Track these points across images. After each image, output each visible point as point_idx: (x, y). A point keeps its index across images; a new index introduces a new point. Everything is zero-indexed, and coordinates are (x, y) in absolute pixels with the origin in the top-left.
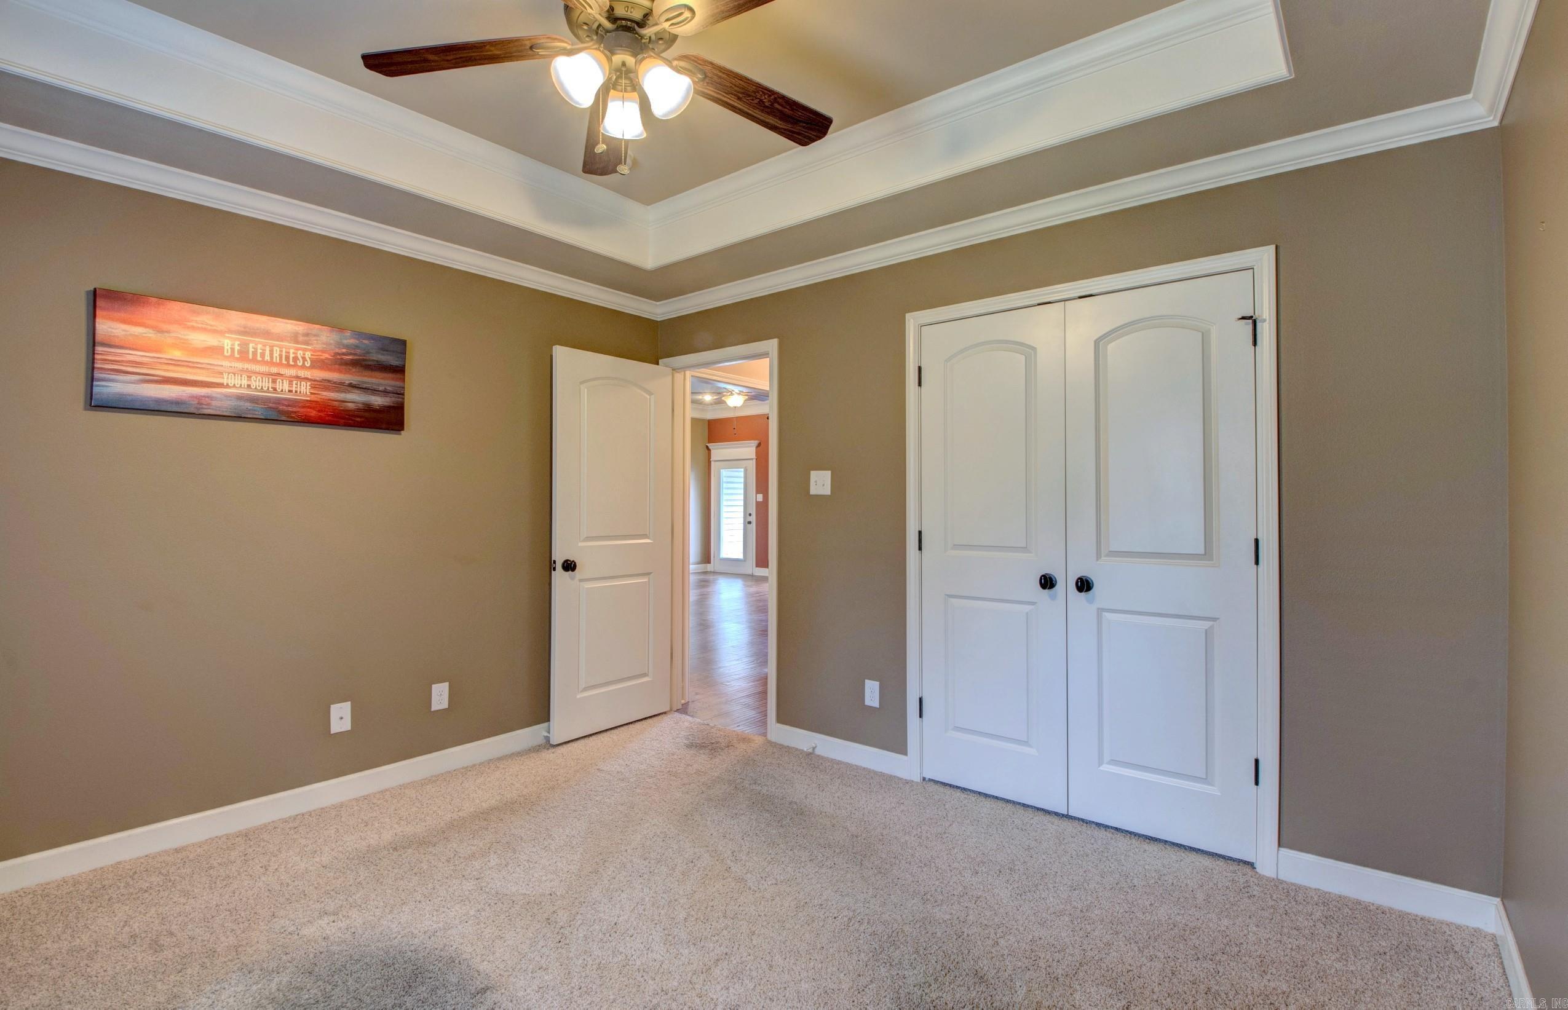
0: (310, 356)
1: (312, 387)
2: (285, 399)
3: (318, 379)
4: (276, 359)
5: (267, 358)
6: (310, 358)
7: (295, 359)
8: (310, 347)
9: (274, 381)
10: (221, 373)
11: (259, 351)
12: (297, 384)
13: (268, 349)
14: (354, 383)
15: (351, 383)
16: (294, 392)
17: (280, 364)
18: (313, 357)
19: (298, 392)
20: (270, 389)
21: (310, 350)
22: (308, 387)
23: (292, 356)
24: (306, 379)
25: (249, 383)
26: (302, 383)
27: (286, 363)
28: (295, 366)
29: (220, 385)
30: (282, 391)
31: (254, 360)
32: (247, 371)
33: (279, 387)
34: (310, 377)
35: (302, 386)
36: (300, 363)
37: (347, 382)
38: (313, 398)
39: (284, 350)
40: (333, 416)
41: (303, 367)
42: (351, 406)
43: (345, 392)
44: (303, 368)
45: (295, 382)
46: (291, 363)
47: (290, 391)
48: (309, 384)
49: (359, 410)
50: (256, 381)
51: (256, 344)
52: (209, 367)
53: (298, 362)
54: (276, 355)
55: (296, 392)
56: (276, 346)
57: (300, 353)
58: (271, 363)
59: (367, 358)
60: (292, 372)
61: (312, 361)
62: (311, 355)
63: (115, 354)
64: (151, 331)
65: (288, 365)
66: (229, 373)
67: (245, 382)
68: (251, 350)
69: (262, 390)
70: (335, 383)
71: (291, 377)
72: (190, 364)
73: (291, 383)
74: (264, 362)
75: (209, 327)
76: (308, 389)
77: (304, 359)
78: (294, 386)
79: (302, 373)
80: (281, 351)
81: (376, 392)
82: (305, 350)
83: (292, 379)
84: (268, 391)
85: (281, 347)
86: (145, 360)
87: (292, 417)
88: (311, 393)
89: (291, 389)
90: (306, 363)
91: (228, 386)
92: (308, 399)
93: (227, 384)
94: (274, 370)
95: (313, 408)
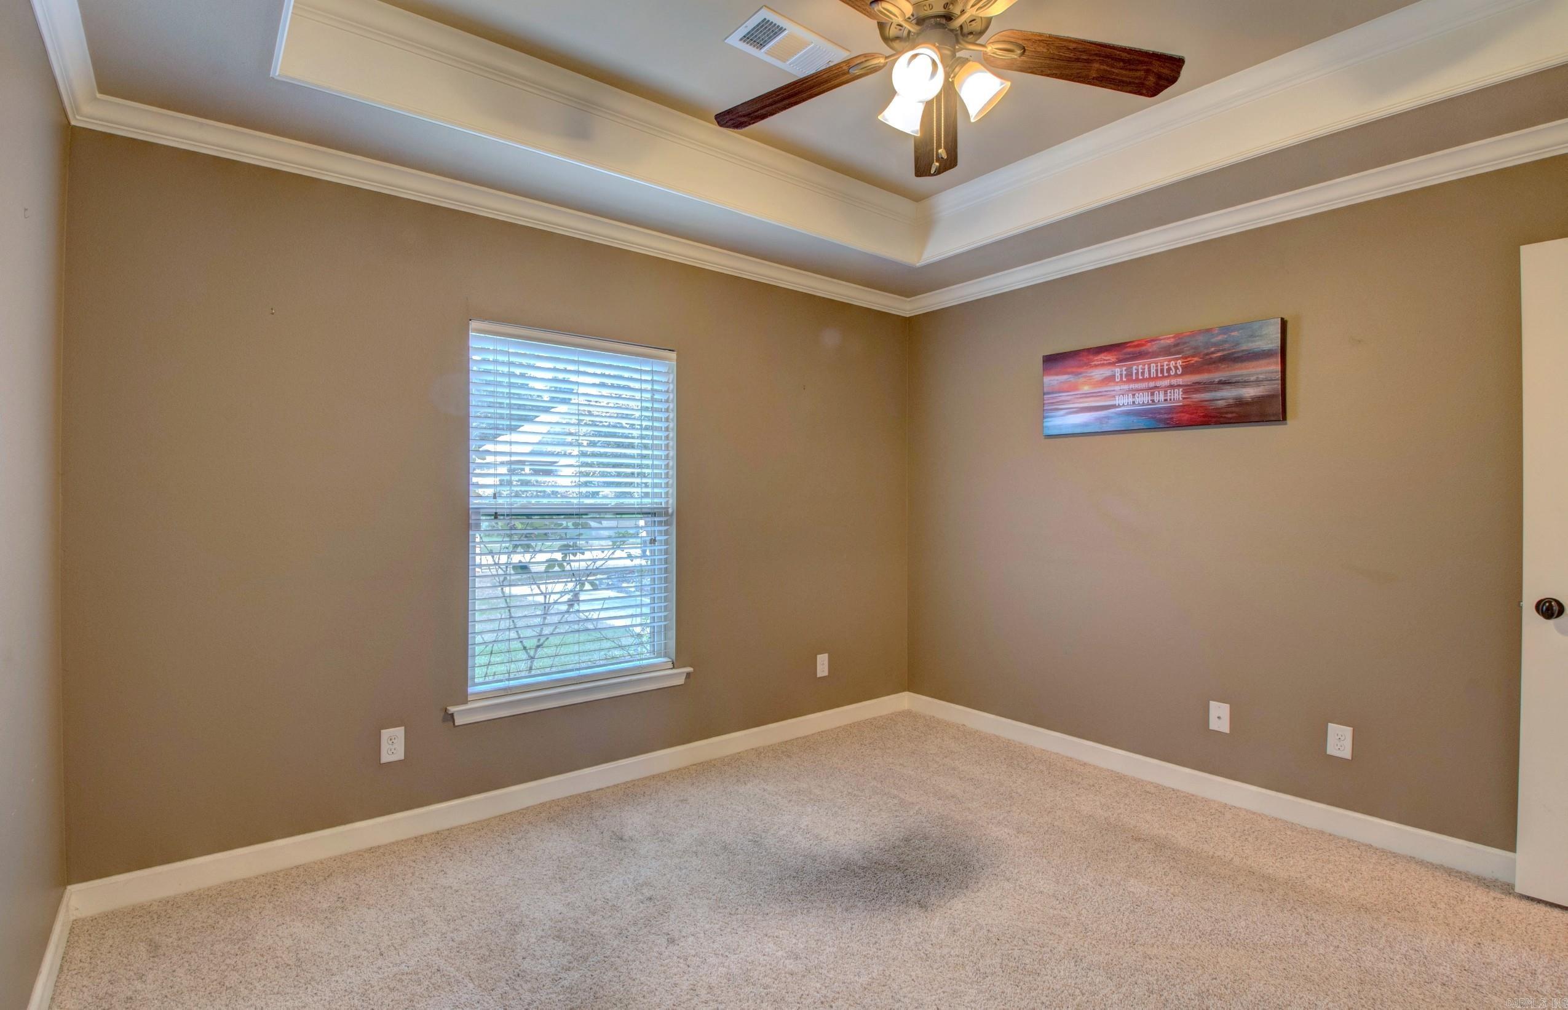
0: (1181, 364)
1: (1185, 392)
2: (1161, 408)
3: (1189, 383)
4: (1153, 375)
5: (1146, 375)
6: (1181, 366)
7: (1169, 370)
8: (1180, 356)
9: (1152, 394)
10: (1114, 396)
11: (1140, 371)
12: (1170, 393)
13: (1146, 367)
14: (1224, 379)
15: (1221, 380)
16: (1169, 400)
17: (1157, 378)
18: (1184, 364)
19: (1172, 400)
20: (1150, 402)
21: (1182, 358)
22: (1181, 393)
23: (1166, 367)
24: (1179, 386)
25: (1134, 400)
26: (1176, 390)
27: (1161, 375)
28: (1169, 376)
29: (1114, 406)
30: (1159, 401)
31: (1137, 380)
32: (1132, 390)
33: (1156, 399)
34: (1181, 383)
35: (1175, 394)
36: (1172, 373)
37: (1217, 380)
38: (1186, 402)
39: (1159, 364)
40: (1204, 416)
41: (1176, 375)
42: (1221, 403)
43: (1215, 391)
44: (1176, 377)
45: (1169, 391)
46: (1166, 374)
47: (1166, 400)
48: (1181, 390)
49: (1229, 406)
50: (1138, 397)
51: (1138, 366)
52: (1105, 393)
53: (1171, 372)
54: (1153, 370)
55: (1171, 400)
56: (1152, 363)
57: (1172, 363)
58: (1150, 379)
59: (1236, 350)
60: (1166, 382)
61: (1184, 368)
62: (1182, 362)
63: (1053, 398)
64: (1070, 376)
65: (1164, 377)
66: (1119, 395)
67: (1131, 400)
68: (1134, 371)
69: (1143, 404)
70: (1205, 384)
71: (1166, 387)
72: (1094, 395)
73: (1166, 394)
74: (1144, 380)
75: (1105, 362)
76: (1180, 395)
77: (1176, 368)
78: (1169, 394)
79: (1174, 382)
80: (1157, 366)
81: (1246, 384)
82: (1177, 359)
83: (1166, 389)
84: (1148, 404)
85: (1156, 363)
86: (1069, 398)
87: (1168, 424)
88: (1184, 398)
89: (1166, 398)
90: (1178, 371)
91: (1119, 406)
92: (1181, 404)
93: (1119, 405)
94: (1152, 384)
95: (1186, 412)
